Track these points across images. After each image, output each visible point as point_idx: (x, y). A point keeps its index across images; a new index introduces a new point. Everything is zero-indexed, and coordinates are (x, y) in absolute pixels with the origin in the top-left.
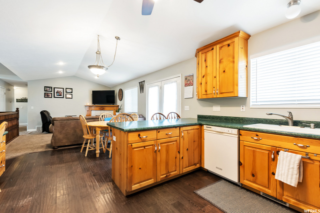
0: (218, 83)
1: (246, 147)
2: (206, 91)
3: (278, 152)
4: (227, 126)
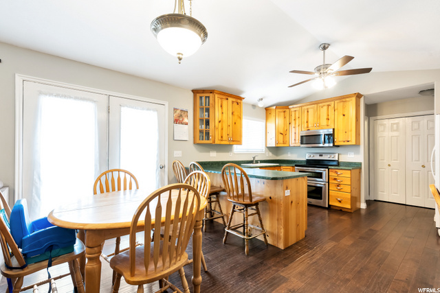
0: (231, 132)
2: (222, 137)
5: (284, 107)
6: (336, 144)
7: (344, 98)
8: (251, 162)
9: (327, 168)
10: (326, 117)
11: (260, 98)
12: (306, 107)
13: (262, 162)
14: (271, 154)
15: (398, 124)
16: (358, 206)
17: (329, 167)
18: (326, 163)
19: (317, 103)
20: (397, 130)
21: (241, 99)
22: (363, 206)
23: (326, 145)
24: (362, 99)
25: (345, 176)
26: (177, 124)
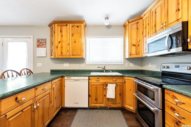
0: (71, 49)
1: (93, 86)
2: (62, 53)
3: (107, 85)
4: (82, 75)
5: (137, 18)
10: (175, 9)
14: (131, 65)
26: (38, 47)
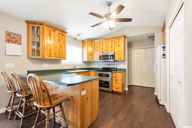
0: (58, 52)
5: (91, 41)
6: (115, 60)
7: (119, 37)
8: (74, 69)
9: (111, 72)
10: (111, 47)
11: (78, 34)
12: (102, 41)
13: (80, 69)
14: (85, 65)
15: (139, 51)
16: (125, 90)
17: (112, 71)
18: (111, 69)
19: (107, 39)
20: (139, 54)
21: (65, 33)
22: (127, 89)
23: (111, 60)
24: (126, 39)
25: (119, 75)
26: (12, 43)
